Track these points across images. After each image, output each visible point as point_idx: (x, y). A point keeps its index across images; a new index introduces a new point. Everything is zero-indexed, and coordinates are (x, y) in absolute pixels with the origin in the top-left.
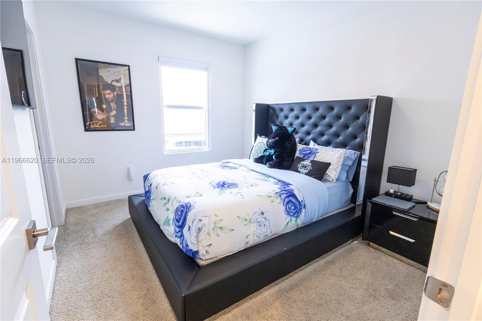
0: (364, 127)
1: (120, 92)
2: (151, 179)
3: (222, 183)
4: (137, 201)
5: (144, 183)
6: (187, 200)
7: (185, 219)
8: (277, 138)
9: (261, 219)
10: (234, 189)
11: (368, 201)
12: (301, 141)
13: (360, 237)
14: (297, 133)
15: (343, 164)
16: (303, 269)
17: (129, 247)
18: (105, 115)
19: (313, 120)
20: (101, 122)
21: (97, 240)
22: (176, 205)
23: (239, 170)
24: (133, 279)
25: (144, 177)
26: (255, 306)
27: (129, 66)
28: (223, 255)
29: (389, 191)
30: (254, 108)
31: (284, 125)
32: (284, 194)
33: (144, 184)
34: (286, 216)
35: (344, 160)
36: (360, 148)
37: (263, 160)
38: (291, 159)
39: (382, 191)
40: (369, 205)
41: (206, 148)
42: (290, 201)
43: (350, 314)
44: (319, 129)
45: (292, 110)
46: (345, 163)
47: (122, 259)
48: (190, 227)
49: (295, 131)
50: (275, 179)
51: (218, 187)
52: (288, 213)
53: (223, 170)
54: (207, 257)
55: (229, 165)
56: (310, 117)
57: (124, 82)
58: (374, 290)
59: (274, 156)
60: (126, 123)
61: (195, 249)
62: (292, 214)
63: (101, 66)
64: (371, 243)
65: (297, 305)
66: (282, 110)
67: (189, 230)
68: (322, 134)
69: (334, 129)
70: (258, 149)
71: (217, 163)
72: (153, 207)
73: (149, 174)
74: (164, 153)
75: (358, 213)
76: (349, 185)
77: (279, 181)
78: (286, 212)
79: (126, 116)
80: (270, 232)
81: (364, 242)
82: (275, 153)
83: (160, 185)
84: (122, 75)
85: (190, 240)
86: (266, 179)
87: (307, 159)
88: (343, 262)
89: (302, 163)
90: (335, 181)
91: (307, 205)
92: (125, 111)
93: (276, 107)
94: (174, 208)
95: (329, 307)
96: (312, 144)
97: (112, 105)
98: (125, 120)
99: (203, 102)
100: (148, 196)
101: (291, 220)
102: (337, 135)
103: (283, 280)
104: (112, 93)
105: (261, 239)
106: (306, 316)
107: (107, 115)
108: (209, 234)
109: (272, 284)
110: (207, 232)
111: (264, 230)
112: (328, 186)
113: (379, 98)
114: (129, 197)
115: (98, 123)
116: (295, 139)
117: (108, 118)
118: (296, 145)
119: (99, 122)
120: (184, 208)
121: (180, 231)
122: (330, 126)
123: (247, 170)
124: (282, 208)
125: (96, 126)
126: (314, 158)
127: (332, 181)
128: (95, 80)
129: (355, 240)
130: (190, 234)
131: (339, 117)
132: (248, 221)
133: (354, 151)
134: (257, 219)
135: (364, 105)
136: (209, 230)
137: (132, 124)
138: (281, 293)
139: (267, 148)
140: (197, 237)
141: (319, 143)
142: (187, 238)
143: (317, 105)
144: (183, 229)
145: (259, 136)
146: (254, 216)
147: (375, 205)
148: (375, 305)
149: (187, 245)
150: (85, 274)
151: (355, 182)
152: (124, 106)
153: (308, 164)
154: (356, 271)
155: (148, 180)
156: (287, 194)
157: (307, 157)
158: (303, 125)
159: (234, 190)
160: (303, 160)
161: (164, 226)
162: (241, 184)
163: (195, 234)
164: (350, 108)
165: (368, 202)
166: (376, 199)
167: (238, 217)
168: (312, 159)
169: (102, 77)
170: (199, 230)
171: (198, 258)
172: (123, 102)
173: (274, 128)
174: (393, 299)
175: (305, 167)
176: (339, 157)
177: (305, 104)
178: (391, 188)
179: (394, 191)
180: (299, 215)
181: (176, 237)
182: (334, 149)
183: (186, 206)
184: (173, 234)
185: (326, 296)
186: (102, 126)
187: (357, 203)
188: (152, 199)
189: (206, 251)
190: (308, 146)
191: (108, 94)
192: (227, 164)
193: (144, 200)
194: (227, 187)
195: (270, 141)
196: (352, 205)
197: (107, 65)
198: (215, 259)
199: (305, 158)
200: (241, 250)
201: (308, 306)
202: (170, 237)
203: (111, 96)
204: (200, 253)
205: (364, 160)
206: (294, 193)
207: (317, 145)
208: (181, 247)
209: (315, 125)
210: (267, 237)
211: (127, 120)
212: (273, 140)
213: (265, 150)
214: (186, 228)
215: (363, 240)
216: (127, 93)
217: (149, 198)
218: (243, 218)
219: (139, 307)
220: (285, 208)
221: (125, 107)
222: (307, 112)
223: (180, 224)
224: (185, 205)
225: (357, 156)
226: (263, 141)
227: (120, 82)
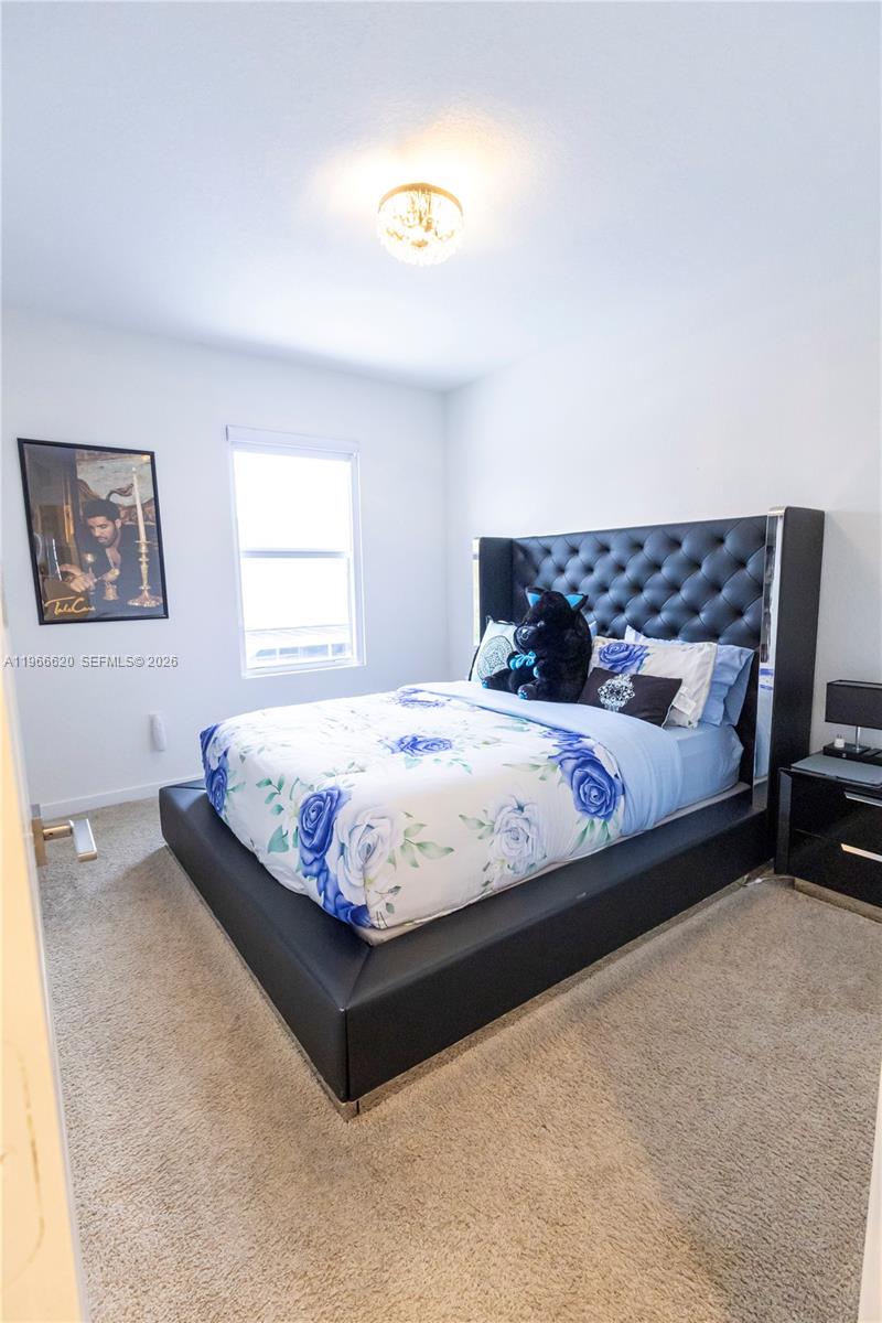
0: (759, 588)
1: (131, 520)
2: (225, 739)
3: (409, 739)
4: (185, 801)
5: (201, 752)
6: (329, 783)
7: (329, 829)
8: (542, 623)
9: (517, 821)
10: (441, 752)
11: (785, 771)
12: (603, 628)
13: (769, 868)
14: (590, 609)
15: (713, 683)
16: (629, 951)
17: (172, 919)
18: (92, 579)
19: (629, 575)
20: (82, 599)
21: (86, 906)
22: (302, 796)
23: (446, 708)
24: (194, 995)
25: (203, 735)
26: (515, 1042)
27: (152, 455)
28: (430, 916)
29: (833, 744)
30: (476, 550)
31: (555, 589)
32: (569, 758)
33: (204, 753)
34: (579, 814)
35: (715, 672)
36: (754, 638)
37: (506, 683)
38: (580, 674)
39: (816, 745)
40: (786, 781)
41: (351, 659)
42: (587, 775)
43: (756, 1050)
44: (646, 596)
45: (574, 551)
46: (719, 680)
47: (159, 948)
48: (343, 845)
49: (586, 604)
50: (542, 725)
51: (402, 750)
52: (584, 806)
53: (405, 708)
54: (390, 921)
55: (420, 696)
56: (620, 568)
57: (140, 495)
58: (815, 992)
59: (535, 670)
60: (146, 599)
61: (358, 901)
62: (593, 810)
63: (83, 455)
64: (799, 881)
65: (622, 1035)
66: (548, 552)
67: (342, 853)
68: (654, 609)
69: (684, 594)
70: (491, 653)
71: (387, 694)
72: (234, 808)
73: (215, 728)
74: (243, 674)
75: (759, 804)
76: (730, 736)
77: (555, 729)
78: (579, 804)
79: (145, 582)
80: (539, 856)
81: (782, 879)
82: (537, 660)
83: (252, 752)
84: (135, 478)
85: (347, 878)
86: (520, 725)
87: (621, 672)
88: (730, 930)
89: (608, 682)
90: (695, 724)
91: (630, 786)
92: (144, 567)
93: (533, 544)
94: (296, 804)
95: (702, 1035)
96: (631, 636)
97: (109, 555)
98: (142, 591)
99: (341, 539)
100: (219, 782)
101: (592, 823)
102: (693, 609)
103: (581, 980)
104: (110, 523)
105: (520, 876)
106: (646, 1061)
107: (95, 580)
108: (392, 861)
109: (552, 990)
110: (387, 857)
111: (527, 850)
112: (678, 738)
113: (791, 513)
114: (161, 790)
115: (73, 601)
116: (586, 624)
117: (101, 586)
118: (590, 641)
119: (75, 599)
120: (325, 802)
121: (316, 859)
122: (674, 587)
123: (468, 707)
124: (567, 795)
125: (69, 610)
126: (638, 669)
127: (687, 724)
128: (66, 491)
129: (758, 876)
130: (346, 863)
131: (695, 565)
132: (486, 828)
133: (737, 649)
134: (507, 823)
135: (756, 532)
136: (393, 851)
137: (162, 601)
138: (578, 1010)
139: (515, 650)
140: (363, 869)
141: (648, 631)
142: (336, 876)
143: (639, 537)
144: (325, 853)
145: (491, 622)
146: (499, 814)
147: (801, 779)
148: (817, 1027)
149: (339, 893)
150: (67, 988)
151: (745, 727)
152: (140, 555)
153: (625, 684)
154: (763, 949)
155: (214, 742)
156: (577, 758)
157: (619, 668)
158: (604, 589)
159: (445, 755)
160: (611, 674)
161: (269, 851)
162: (458, 740)
163: (360, 863)
164: (721, 541)
165: (782, 774)
166: (801, 765)
167: (461, 816)
168: (633, 671)
169: (85, 484)
170: (368, 851)
171: (365, 927)
172: (138, 545)
173: (532, 598)
174: (861, 1009)
175: (616, 692)
176: (702, 664)
177: (607, 535)
178: (838, 737)
179: (846, 744)
180: (612, 812)
181: (306, 877)
182: (688, 645)
183: (328, 795)
184: (297, 871)
185: (692, 1011)
186: (85, 609)
187: (755, 782)
188: (232, 790)
189: (387, 904)
190: (621, 641)
191: (101, 526)
192: (414, 696)
193: (206, 795)
194: (425, 748)
195: (524, 631)
196: (743, 787)
197: (97, 453)
198: (409, 927)
199: (615, 671)
200: (471, 902)
201: (649, 1037)
202: (288, 877)
203: (108, 530)
204: (373, 911)
205: (766, 672)
206: (596, 755)
207: (643, 637)
208: (320, 900)
209: (637, 588)
210: (533, 870)
211: (148, 591)
212: (532, 628)
213: (512, 656)
214: (334, 849)
215: (776, 872)
216: (148, 523)
217: (222, 786)
218: (474, 819)
219: (220, 1061)
220: (576, 793)
221: (144, 556)
222: (614, 555)
223: (316, 840)
224: (325, 793)
225: (747, 660)
226: (502, 634)
227: (130, 495)
